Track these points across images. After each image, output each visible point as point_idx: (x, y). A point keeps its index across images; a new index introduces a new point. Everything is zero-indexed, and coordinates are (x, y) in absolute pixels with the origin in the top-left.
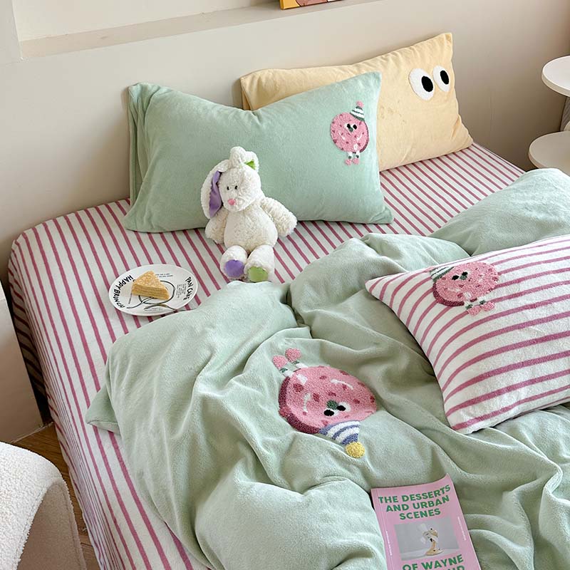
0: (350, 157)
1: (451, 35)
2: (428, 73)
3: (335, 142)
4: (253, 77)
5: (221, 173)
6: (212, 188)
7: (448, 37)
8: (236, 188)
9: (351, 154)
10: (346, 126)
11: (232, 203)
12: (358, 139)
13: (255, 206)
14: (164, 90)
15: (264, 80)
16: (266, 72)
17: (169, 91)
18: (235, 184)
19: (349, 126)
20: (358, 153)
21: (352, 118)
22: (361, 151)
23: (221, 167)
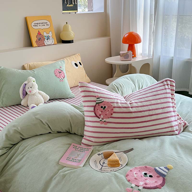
0: (61, 80)
1: (80, 54)
2: (76, 62)
3: (56, 76)
4: (28, 64)
5: (26, 84)
6: (23, 89)
7: (79, 55)
8: (31, 87)
9: (61, 79)
10: (58, 72)
11: (30, 92)
12: (62, 75)
13: (37, 93)
14: (2, 67)
15: (31, 65)
16: (31, 63)
17: (4, 67)
18: (31, 86)
19: (59, 72)
20: (63, 79)
21: (59, 70)
22: (63, 78)
23: (26, 82)
